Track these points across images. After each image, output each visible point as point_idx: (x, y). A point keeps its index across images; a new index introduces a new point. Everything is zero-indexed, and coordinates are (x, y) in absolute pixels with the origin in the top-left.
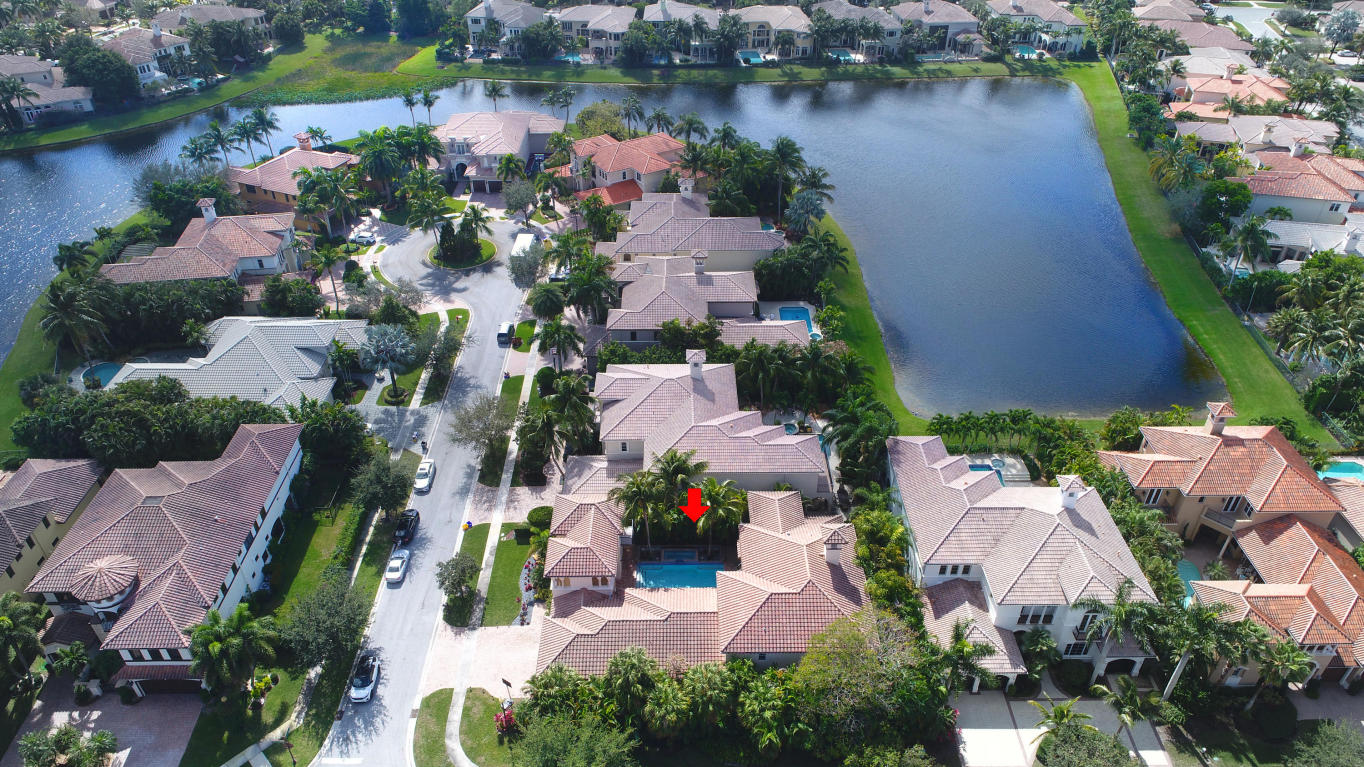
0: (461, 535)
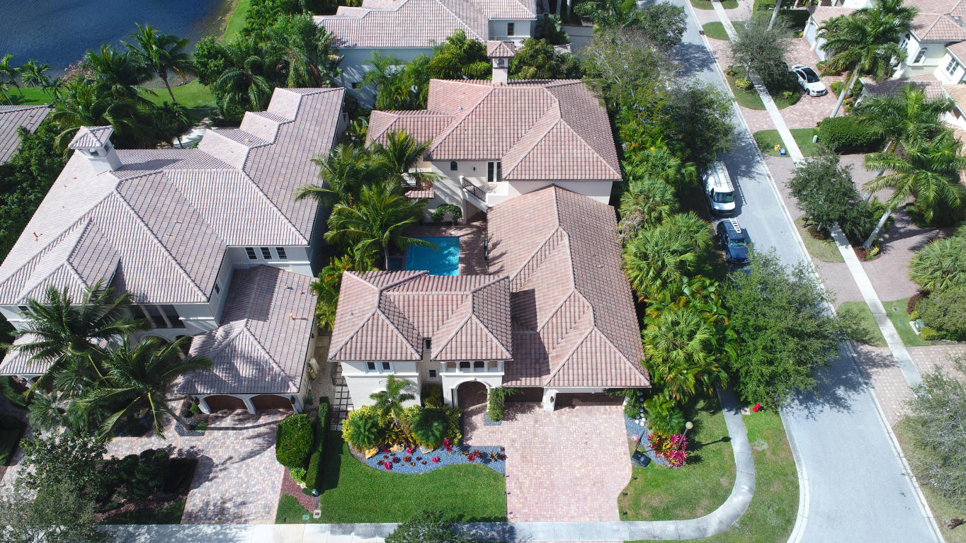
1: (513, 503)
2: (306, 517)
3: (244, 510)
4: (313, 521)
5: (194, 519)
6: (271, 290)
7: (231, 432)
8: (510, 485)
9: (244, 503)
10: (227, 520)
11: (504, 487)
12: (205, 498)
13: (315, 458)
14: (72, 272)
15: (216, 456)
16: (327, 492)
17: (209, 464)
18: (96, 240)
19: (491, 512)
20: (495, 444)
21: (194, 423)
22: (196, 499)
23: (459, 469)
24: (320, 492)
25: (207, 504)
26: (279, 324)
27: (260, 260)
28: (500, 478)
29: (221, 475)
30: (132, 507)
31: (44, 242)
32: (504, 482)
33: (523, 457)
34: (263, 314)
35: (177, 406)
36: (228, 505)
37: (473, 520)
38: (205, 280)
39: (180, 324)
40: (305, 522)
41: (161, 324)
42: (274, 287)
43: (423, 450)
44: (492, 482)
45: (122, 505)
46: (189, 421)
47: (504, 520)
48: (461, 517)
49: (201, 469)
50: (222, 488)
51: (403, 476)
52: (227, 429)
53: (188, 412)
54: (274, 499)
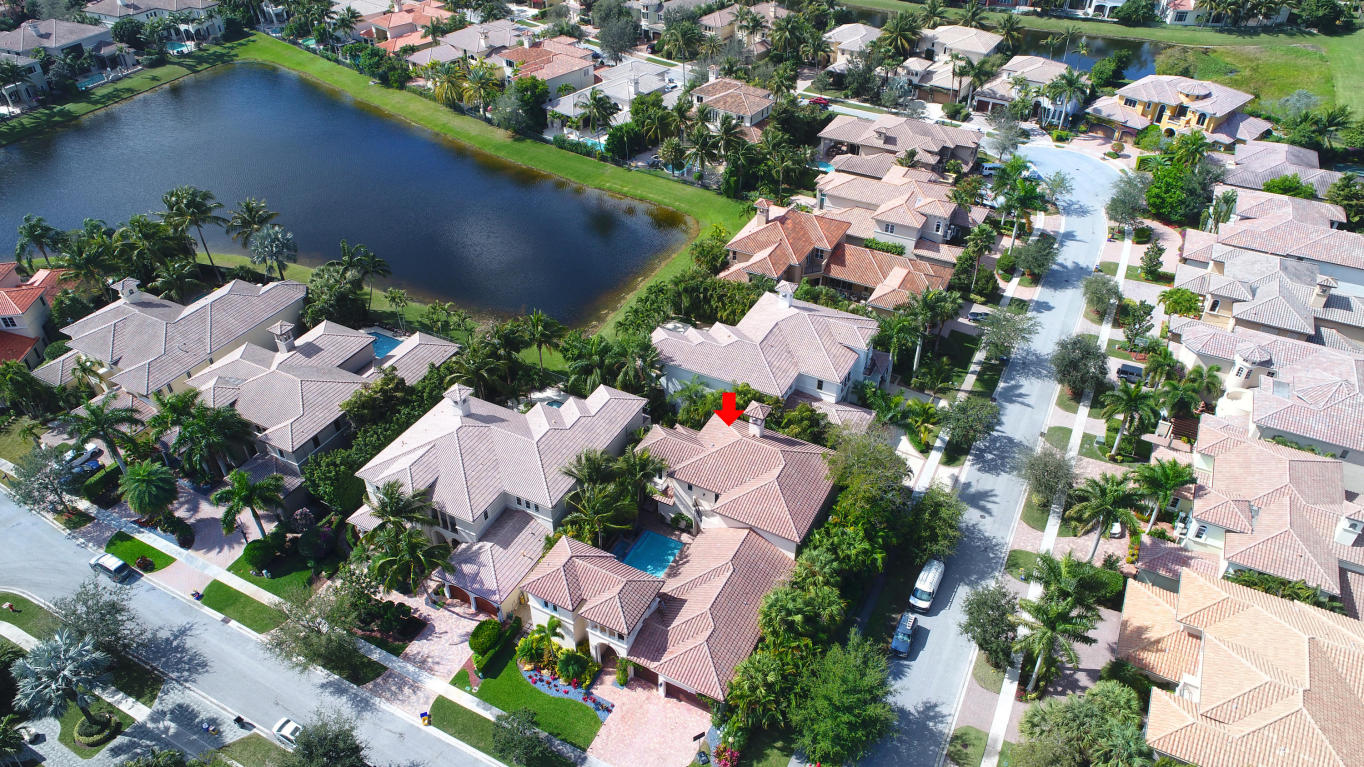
0: (433, 730)
1: (597, 743)
2: (468, 688)
3: (436, 667)
4: (471, 693)
5: (407, 658)
6: (520, 530)
7: (455, 616)
8: (602, 731)
9: (438, 663)
10: (424, 668)
11: (598, 730)
12: (419, 649)
13: (491, 653)
14: (409, 475)
15: (439, 627)
16: (488, 679)
17: (432, 629)
18: (431, 460)
19: (579, 741)
20: (611, 701)
21: (436, 601)
22: (415, 647)
23: (576, 704)
24: (485, 677)
25: (419, 653)
26: (512, 556)
27: (523, 507)
28: (599, 723)
29: (435, 639)
30: (379, 635)
31: (406, 449)
32: (599, 727)
33: (623, 717)
34: (505, 544)
35: (432, 585)
36: (430, 660)
37: (564, 741)
38: (478, 508)
39: (455, 531)
40: (466, 691)
41: (445, 527)
42: (523, 528)
43: (561, 682)
44: (592, 723)
45: (374, 631)
46: (434, 597)
47: (584, 750)
48: (559, 734)
49: (426, 630)
50: (431, 648)
51: (539, 693)
52: (453, 612)
53: (436, 592)
54: (457, 668)
